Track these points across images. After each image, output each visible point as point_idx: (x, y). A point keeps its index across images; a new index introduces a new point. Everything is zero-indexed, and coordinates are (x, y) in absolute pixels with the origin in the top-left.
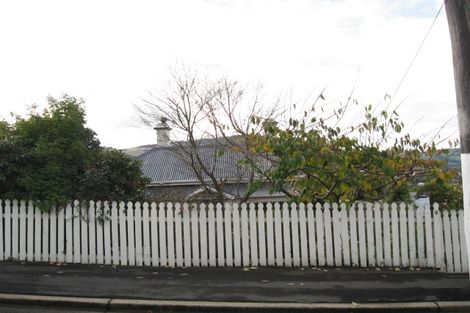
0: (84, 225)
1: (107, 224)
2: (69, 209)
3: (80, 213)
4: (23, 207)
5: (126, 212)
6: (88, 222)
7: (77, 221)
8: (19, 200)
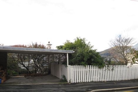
0: (108, 71)
1: (113, 71)
2: (105, 67)
3: (107, 68)
4: (94, 67)
5: (117, 67)
6: (109, 70)
7: (107, 70)
8: (95, 66)
